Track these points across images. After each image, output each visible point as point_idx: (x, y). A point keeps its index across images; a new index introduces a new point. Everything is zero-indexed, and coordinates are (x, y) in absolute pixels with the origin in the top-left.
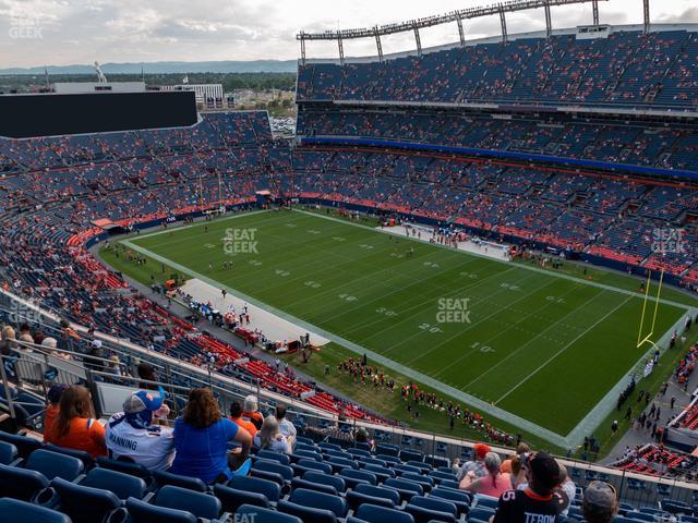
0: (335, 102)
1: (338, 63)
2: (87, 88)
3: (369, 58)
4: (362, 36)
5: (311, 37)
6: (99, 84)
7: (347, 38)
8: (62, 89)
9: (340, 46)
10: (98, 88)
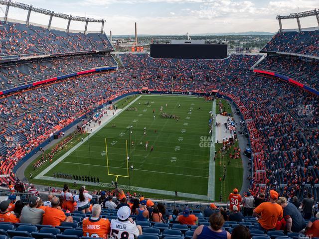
0: (277, 53)
1: (298, 31)
2: (182, 42)
3: (314, 28)
4: (309, 15)
5: (284, 18)
6: (187, 41)
7: (301, 17)
8: (173, 42)
9: (298, 21)
10: (185, 42)
